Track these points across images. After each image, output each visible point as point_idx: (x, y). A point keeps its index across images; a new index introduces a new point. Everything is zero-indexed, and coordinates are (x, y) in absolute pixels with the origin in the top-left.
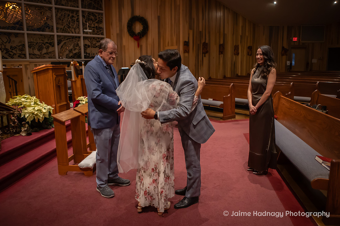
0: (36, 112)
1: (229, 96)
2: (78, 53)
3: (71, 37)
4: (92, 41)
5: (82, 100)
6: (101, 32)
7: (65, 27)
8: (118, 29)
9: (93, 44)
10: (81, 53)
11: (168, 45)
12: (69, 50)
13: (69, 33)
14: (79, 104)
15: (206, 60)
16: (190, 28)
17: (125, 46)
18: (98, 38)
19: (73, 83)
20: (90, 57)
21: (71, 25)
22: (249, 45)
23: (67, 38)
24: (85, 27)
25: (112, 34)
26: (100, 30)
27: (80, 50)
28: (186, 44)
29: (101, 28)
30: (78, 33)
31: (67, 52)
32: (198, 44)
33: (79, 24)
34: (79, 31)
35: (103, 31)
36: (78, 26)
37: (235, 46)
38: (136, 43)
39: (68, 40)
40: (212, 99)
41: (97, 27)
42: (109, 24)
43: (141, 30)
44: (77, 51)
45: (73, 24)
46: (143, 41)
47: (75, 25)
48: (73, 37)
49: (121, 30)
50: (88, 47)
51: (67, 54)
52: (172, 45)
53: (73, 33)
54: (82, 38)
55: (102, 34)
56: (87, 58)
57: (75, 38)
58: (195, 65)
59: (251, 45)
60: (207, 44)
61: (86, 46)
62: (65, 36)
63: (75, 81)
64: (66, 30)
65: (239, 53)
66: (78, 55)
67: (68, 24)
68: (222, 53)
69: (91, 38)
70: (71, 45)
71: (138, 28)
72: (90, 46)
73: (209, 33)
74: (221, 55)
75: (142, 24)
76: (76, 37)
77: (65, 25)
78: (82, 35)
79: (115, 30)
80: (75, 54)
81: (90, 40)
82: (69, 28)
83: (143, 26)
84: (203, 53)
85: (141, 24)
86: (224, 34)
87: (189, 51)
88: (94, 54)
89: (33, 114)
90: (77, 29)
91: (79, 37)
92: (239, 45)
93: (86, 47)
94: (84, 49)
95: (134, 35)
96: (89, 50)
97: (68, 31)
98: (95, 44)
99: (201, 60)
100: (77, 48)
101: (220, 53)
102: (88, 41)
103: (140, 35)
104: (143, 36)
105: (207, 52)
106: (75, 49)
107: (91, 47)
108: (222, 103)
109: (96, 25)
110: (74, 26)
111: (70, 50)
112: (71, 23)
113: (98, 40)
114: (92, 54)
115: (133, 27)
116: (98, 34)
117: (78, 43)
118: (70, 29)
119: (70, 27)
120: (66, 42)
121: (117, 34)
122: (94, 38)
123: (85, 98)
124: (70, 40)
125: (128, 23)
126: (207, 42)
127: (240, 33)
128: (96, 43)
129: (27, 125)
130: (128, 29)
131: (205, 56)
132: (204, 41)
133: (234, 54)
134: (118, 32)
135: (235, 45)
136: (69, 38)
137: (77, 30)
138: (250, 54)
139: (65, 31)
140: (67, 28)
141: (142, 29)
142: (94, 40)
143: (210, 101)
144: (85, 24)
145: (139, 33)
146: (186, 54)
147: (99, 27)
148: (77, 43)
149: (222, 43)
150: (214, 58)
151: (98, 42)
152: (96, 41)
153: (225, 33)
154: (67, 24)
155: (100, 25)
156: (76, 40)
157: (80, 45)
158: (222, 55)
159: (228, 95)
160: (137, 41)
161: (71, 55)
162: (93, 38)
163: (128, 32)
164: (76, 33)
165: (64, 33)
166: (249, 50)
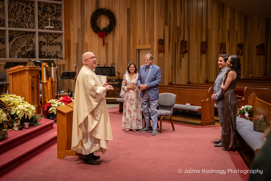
0: (26, 110)
1: (207, 101)
2: (32, 52)
3: (24, 33)
4: (48, 37)
5: (53, 103)
6: (59, 27)
7: (18, 20)
8: (79, 23)
9: (49, 41)
10: (35, 52)
11: (140, 44)
12: (21, 48)
13: (22, 27)
14: (50, 108)
15: (184, 61)
16: (166, 23)
17: (87, 44)
18: (56, 34)
19: (45, 85)
20: (46, 56)
21: (25, 18)
22: (239, 42)
23: (20, 33)
24: (40, 21)
25: (72, 30)
26: (58, 25)
27: (34, 48)
28: (161, 42)
29: (60, 22)
30: (33, 28)
31: (19, 50)
32: (175, 43)
33: (34, 17)
34: (34, 25)
35: (61, 26)
36: (32, 20)
37: (221, 44)
38: (101, 40)
39: (21, 36)
40: (190, 104)
41: (54, 20)
42: (69, 17)
43: (108, 26)
44: (30, 49)
45: (27, 18)
46: (109, 38)
47: (30, 18)
48: (27, 33)
49: (83, 25)
50: (44, 45)
51: (19, 53)
52: (144, 44)
53: (26, 28)
54: (37, 34)
55: (60, 29)
56: (41, 58)
57: (28, 34)
58: (172, 68)
59: (242, 42)
60: (186, 42)
61: (41, 43)
62: (18, 32)
63: (47, 84)
64: (20, 24)
66: (32, 53)
67: (22, 18)
68: (204, 53)
69: (47, 34)
70: (24, 42)
71: (104, 22)
72: (45, 43)
73: (189, 29)
74: (203, 55)
75: (109, 19)
76: (30, 33)
77: (18, 19)
78: (37, 30)
79: (75, 25)
80: (28, 52)
81: (46, 36)
82: (22, 22)
83: (110, 21)
84: (181, 53)
85: (107, 18)
86: (207, 30)
87: (164, 50)
88: (50, 53)
89: (24, 111)
90: (32, 23)
91: (34, 33)
92: (226, 43)
93: (41, 45)
94: (39, 46)
95: (99, 31)
96: (44, 49)
97: (21, 25)
98: (52, 41)
99: (179, 62)
100: (31, 45)
101: (202, 53)
102: (44, 37)
103: (106, 31)
104: (109, 32)
105: (186, 52)
106: (28, 48)
107: (47, 45)
108: (200, 107)
109: (54, 18)
110: (29, 20)
111: (23, 48)
112: (25, 17)
113: (55, 36)
114: (47, 53)
115: (98, 21)
116: (55, 29)
117: (33, 39)
118: (24, 23)
119: (24, 21)
120: (18, 39)
121: (78, 30)
122: (51, 34)
123: (56, 101)
124: (23, 36)
125: (92, 17)
126: (186, 39)
127: (228, 28)
128: (53, 39)
129: (19, 121)
130: (91, 23)
131: (183, 57)
132: (182, 39)
134: (79, 27)
135: (221, 42)
136: (22, 33)
137: (32, 25)
138: (240, 53)
139: (18, 25)
140: (20, 22)
141: (109, 23)
142: (51, 36)
143: (188, 106)
144: (40, 17)
145: (105, 29)
146: (161, 55)
147: (57, 21)
148: (31, 40)
149: (204, 40)
150: (194, 58)
151: (55, 38)
152: (53, 37)
153: (209, 28)
154: (20, 17)
155: (58, 19)
156: (30, 37)
157: (34, 43)
158: (205, 55)
159: (207, 99)
160: (102, 38)
161: (24, 53)
162: (49, 34)
163: (91, 27)
164: (30, 28)
165: (17, 27)
166: (239, 48)
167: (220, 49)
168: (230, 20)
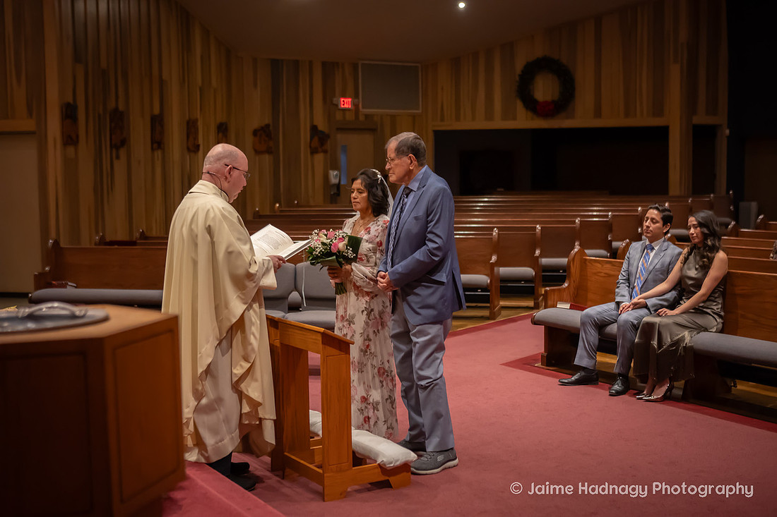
15: (120, 167)
16: (77, 58)
22: (219, 119)
28: (69, 113)
32: (100, 116)
37: (188, 123)
59: (225, 119)
60: (121, 114)
65: (199, 146)
68: (158, 147)
73: (125, 77)
74: (156, 153)
84: (112, 147)
86: (162, 82)
87: (77, 137)
92: (197, 120)
99: (109, 168)
101: (155, 145)
105: (123, 143)
126: (121, 107)
127: (199, 79)
131: (118, 157)
132: (113, 105)
133: (188, 149)
135: (187, 118)
146: (71, 150)
149: (157, 111)
150: (139, 162)
153: (164, 78)
158: (160, 152)
166: (220, 135)
167: (188, 137)
168: (202, 57)
